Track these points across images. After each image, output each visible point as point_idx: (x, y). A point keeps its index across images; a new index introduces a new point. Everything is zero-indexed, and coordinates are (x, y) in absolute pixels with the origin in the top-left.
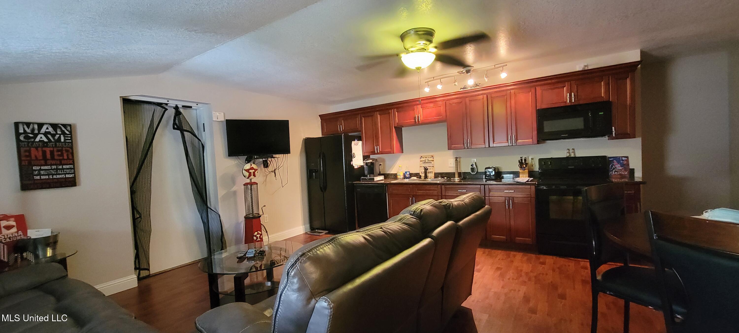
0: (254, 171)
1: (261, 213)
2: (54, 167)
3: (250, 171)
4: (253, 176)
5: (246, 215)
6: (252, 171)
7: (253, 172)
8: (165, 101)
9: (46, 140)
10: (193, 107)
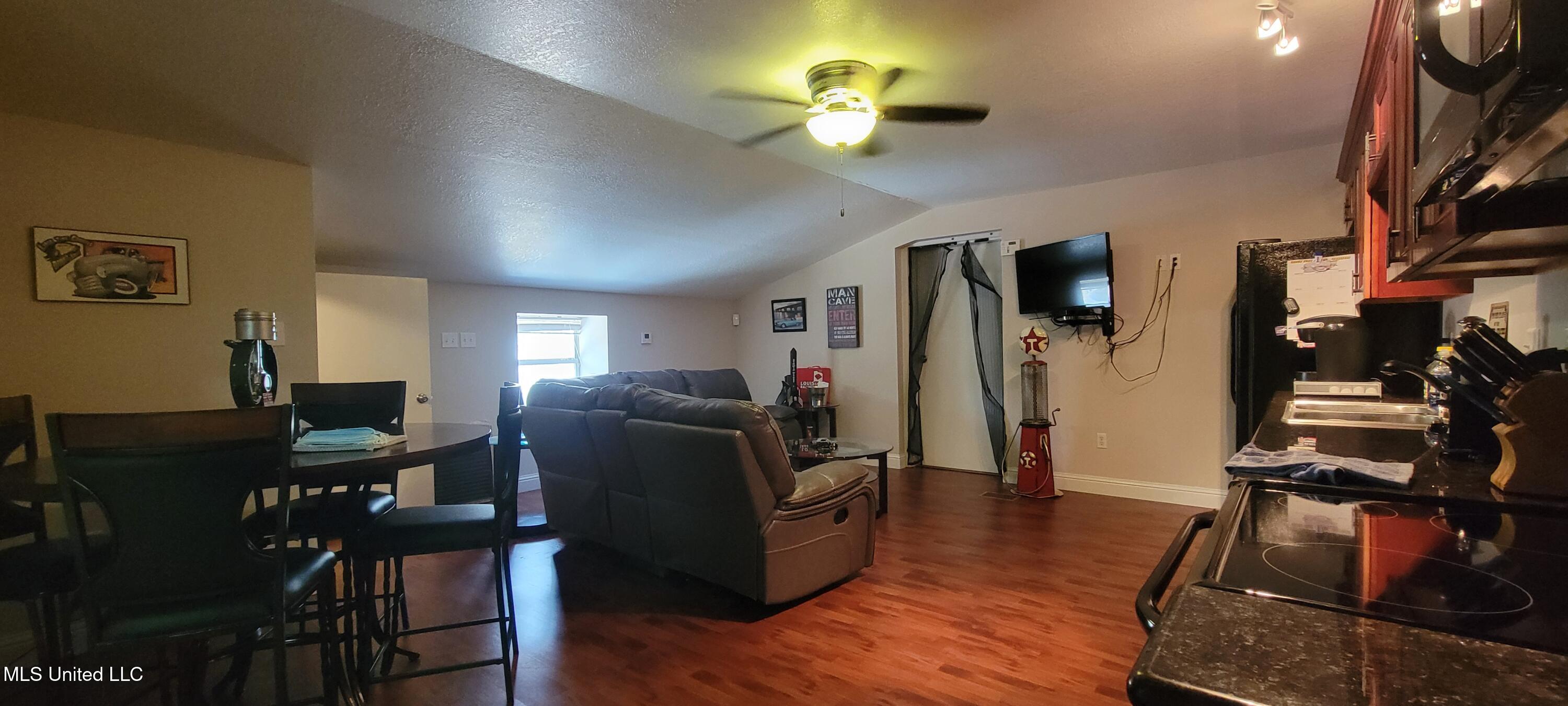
0: (1035, 340)
1: (1051, 420)
2: (845, 328)
3: (1029, 340)
4: (1034, 349)
5: (1023, 420)
6: (1031, 341)
7: (1034, 343)
8: (949, 240)
9: (841, 303)
10: (990, 239)
